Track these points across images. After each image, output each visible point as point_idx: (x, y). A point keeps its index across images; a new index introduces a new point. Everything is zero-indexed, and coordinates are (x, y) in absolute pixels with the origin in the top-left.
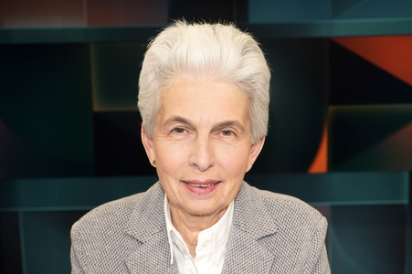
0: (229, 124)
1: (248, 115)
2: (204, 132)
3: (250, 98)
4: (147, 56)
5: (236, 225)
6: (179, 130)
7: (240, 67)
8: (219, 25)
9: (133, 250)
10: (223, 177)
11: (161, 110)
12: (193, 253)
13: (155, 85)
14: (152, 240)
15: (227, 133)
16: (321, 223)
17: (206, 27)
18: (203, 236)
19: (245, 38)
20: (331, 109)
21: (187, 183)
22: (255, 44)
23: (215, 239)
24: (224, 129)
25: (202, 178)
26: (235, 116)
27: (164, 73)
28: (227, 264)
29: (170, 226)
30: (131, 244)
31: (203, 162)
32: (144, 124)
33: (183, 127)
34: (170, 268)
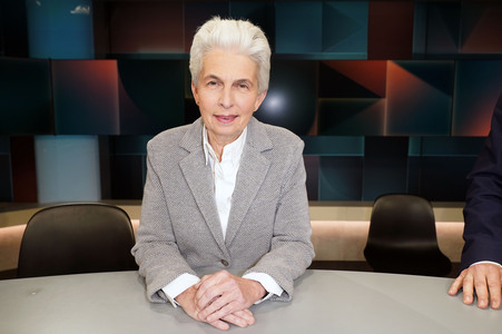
0: (244, 80)
1: (256, 76)
2: (228, 85)
3: (258, 67)
4: (195, 38)
5: (248, 143)
6: (213, 83)
7: (252, 46)
8: (240, 21)
9: (184, 157)
10: (239, 113)
11: (202, 71)
12: (220, 160)
13: (200, 55)
14: (195, 151)
15: (242, 86)
16: (301, 144)
17: (233, 22)
18: (227, 148)
19: (256, 29)
20: (320, 100)
21: (217, 116)
22: (262, 34)
23: (234, 152)
24: (240, 84)
25: (226, 114)
26: (248, 76)
27: (205, 48)
28: (241, 166)
29: (205, 142)
30: (183, 153)
31: (227, 103)
32: (193, 79)
33: (216, 81)
34: (207, 167)
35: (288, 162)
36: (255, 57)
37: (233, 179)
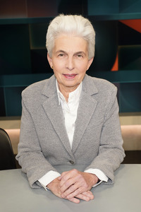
0: (80, 52)
1: (87, 49)
2: (71, 56)
3: (88, 43)
5: (83, 90)
6: (61, 55)
7: (84, 31)
9: (45, 100)
10: (78, 72)
11: (55, 48)
12: (67, 101)
13: (52, 38)
14: (52, 97)
15: (79, 56)
16: (115, 89)
17: (71, 16)
18: (71, 94)
19: (86, 20)
21: (64, 75)
22: (89, 23)
23: (75, 95)
24: (78, 54)
25: (70, 73)
26: (83, 50)
27: (56, 34)
28: (80, 105)
29: (58, 91)
30: (44, 98)
31: (71, 67)
32: (48, 53)
33: (63, 54)
34: (59, 106)
35: (108, 101)
36: (86, 38)
37: (75, 113)
